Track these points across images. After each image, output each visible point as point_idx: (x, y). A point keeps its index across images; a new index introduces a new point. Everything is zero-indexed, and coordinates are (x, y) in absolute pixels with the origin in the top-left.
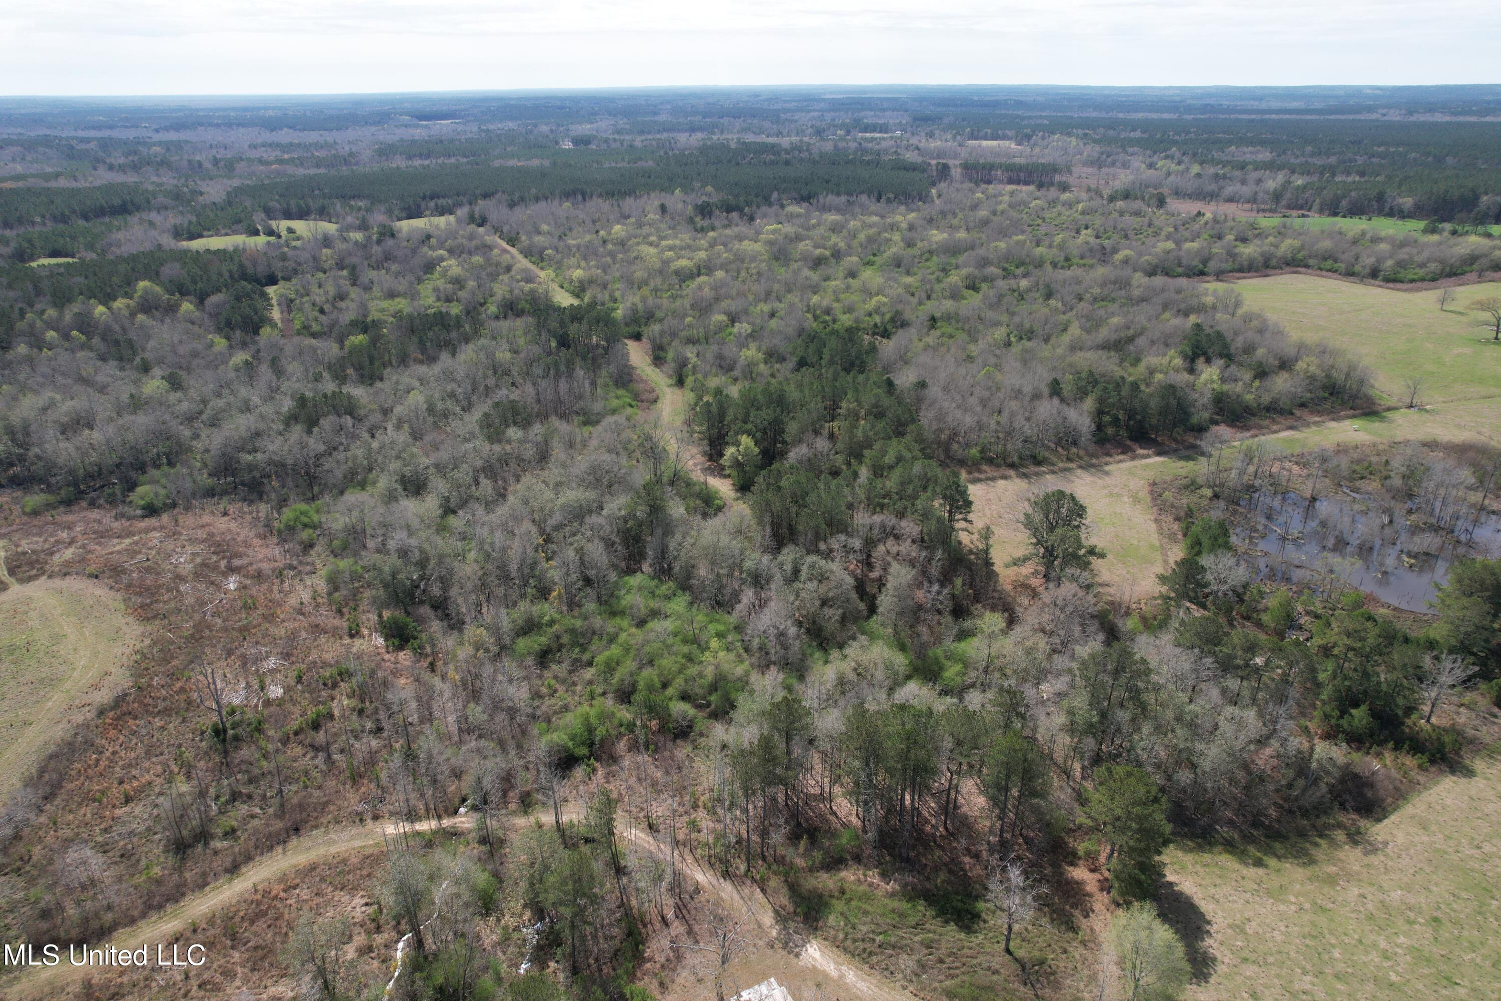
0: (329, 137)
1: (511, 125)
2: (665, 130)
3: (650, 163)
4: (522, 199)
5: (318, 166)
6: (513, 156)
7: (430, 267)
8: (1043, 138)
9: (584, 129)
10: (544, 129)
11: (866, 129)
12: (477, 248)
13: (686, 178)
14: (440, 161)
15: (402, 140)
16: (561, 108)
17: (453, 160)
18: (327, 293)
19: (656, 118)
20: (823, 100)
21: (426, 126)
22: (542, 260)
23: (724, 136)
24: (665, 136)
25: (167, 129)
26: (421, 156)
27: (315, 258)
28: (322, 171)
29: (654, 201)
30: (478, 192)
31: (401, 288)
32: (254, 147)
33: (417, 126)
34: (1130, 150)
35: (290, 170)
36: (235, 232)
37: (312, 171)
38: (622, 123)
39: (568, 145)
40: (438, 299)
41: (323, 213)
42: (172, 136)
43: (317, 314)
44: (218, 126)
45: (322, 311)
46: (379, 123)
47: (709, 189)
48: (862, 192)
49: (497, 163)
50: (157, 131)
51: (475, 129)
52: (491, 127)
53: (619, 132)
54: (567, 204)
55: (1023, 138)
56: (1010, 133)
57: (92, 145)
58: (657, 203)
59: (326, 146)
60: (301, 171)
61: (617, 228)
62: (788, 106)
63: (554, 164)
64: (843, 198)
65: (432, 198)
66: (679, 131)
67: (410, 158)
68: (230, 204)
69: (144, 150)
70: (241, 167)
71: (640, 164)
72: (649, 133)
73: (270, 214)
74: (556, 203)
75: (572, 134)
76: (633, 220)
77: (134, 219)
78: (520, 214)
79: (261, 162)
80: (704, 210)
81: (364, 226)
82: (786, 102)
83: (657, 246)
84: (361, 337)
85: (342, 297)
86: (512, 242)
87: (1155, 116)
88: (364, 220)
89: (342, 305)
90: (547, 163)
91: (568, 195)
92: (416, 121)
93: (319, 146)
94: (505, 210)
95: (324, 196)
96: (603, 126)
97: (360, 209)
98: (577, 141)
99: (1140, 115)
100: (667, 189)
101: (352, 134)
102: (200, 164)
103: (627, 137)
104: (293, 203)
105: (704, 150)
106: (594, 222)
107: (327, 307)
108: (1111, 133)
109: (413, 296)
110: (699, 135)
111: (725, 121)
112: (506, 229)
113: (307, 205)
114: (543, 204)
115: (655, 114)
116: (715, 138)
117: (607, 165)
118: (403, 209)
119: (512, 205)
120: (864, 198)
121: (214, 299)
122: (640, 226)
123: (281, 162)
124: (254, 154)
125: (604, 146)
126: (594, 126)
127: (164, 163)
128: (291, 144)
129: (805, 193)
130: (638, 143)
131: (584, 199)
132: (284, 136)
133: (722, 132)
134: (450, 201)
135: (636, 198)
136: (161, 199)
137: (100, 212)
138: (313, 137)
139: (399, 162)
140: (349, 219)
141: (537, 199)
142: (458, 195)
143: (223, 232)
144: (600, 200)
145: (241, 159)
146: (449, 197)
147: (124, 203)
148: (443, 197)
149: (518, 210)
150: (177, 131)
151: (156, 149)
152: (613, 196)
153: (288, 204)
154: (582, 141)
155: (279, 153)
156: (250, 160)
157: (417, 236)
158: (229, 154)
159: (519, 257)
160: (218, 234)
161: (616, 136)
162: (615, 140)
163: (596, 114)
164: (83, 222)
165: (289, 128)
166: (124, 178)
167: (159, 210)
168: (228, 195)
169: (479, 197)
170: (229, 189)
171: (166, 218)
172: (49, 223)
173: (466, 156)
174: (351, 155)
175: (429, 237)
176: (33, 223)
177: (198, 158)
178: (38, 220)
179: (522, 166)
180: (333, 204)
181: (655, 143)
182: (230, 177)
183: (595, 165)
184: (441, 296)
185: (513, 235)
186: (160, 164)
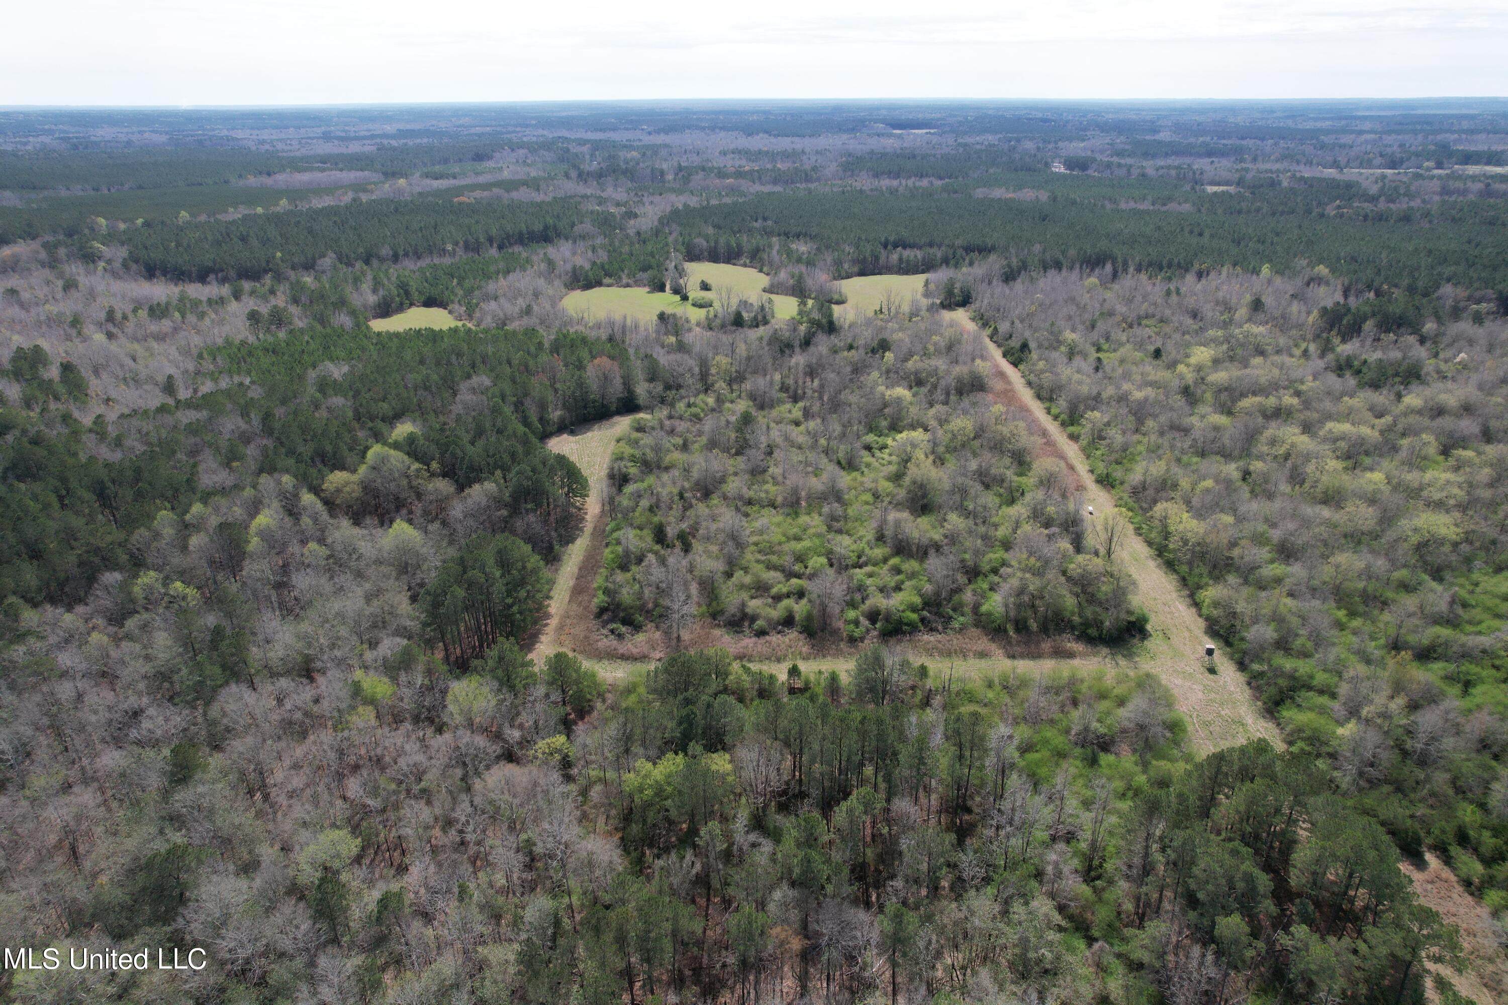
0: (798, 144)
1: (991, 138)
2: (1175, 153)
4: (1023, 265)
5: (775, 182)
6: (998, 183)
9: (1076, 148)
10: (1029, 145)
12: (961, 390)
13: (1262, 243)
14: (910, 183)
15: (872, 152)
16: (1045, 121)
17: (925, 183)
18: (688, 468)
19: (1158, 137)
21: (900, 136)
23: (1262, 166)
24: (1178, 161)
25: (658, 132)
26: (891, 174)
27: (703, 367)
28: (778, 189)
30: (958, 242)
32: (724, 153)
33: (890, 135)
35: (745, 185)
36: (638, 283)
37: (767, 189)
38: (1120, 141)
39: (1058, 168)
40: (880, 539)
41: (756, 258)
42: (659, 139)
43: (648, 539)
44: (703, 129)
45: (660, 535)
46: (853, 130)
47: (1318, 268)
49: (980, 193)
50: (650, 133)
51: (951, 142)
52: (969, 140)
53: (1120, 154)
54: (1093, 281)
57: (586, 149)
58: (1243, 296)
59: (792, 155)
60: (757, 188)
61: (1201, 353)
62: (1319, 124)
63: (1054, 199)
65: (896, 246)
66: (1194, 155)
67: (877, 175)
68: (657, 232)
69: (622, 154)
70: (698, 178)
71: (1172, 206)
72: (1157, 156)
73: (693, 256)
74: (1075, 276)
75: (1063, 153)
76: (1215, 332)
77: (540, 253)
78: (1023, 297)
79: (721, 174)
81: (799, 291)
82: (1316, 119)
85: (706, 490)
86: (1015, 356)
88: (800, 279)
90: (1044, 196)
91: (1093, 262)
92: (889, 130)
93: (786, 155)
94: (1001, 287)
95: (764, 232)
96: (1097, 146)
97: (799, 259)
98: (1070, 164)
100: (1245, 264)
101: (825, 141)
102: (662, 173)
103: (1131, 161)
104: (722, 240)
105: (1252, 188)
109: (834, 512)
110: (1227, 163)
111: (1249, 143)
112: (1002, 326)
113: (739, 246)
115: (1155, 131)
116: (1251, 167)
117: (1124, 206)
118: (854, 262)
119: (1009, 277)
121: (476, 493)
123: (739, 174)
124: (720, 162)
125: (1108, 174)
126: (1087, 144)
127: (630, 172)
128: (760, 152)
130: (1151, 172)
131: (1117, 275)
132: (758, 142)
133: (1255, 160)
134: (919, 254)
136: (587, 225)
138: (785, 144)
139: (864, 182)
140: (783, 273)
141: (1046, 267)
142: (931, 245)
143: (625, 280)
144: (1143, 277)
145: (704, 169)
146: (920, 248)
147: (546, 227)
148: (912, 246)
149: (1019, 286)
150: (667, 133)
151: (635, 154)
152: (1161, 268)
153: (716, 242)
154: (1076, 164)
155: (743, 162)
156: (711, 169)
157: (866, 337)
158: (696, 160)
159: (1026, 395)
160: (619, 284)
161: (1115, 159)
162: (1119, 165)
163: (1085, 130)
164: (493, 252)
165: (766, 132)
166: (582, 189)
167: (575, 242)
168: (660, 220)
169: (960, 252)
170: (668, 209)
171: (574, 253)
172: (460, 251)
173: (941, 178)
174: (815, 169)
175: (884, 346)
176: (443, 252)
177: (665, 166)
178: (449, 247)
179: (1012, 200)
180: (770, 246)
181: (1173, 172)
182: (679, 192)
183: (1108, 206)
184: (889, 532)
185: (1015, 343)
186: (625, 172)
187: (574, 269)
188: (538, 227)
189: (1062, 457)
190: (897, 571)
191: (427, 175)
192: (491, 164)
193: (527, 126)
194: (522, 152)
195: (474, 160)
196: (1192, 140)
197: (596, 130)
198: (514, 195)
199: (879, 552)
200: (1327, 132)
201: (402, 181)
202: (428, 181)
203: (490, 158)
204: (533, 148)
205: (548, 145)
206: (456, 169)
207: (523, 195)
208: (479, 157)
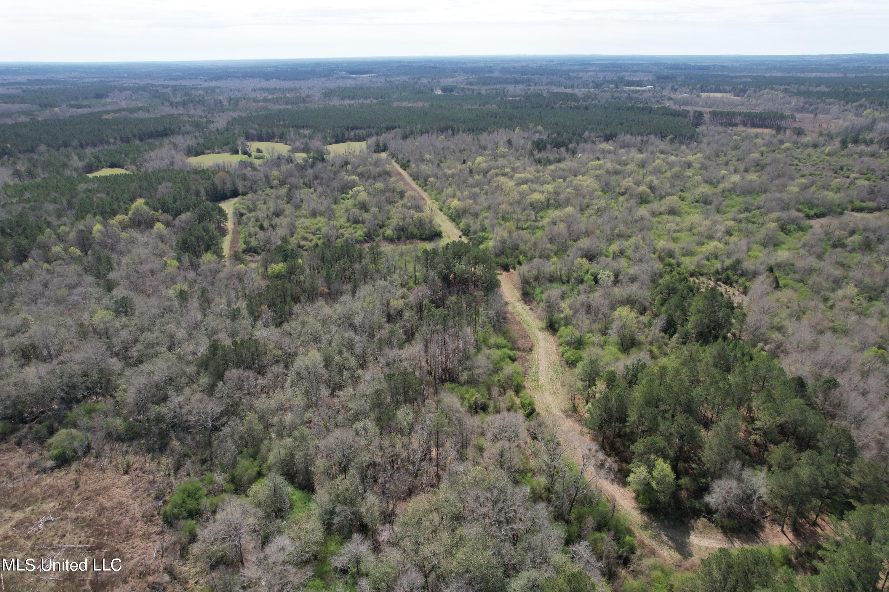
0: (297, 84)
1: (405, 78)
2: (498, 83)
3: (494, 106)
4: (412, 133)
5: (287, 104)
6: (405, 99)
7: (345, 188)
8: (755, 92)
9: (448, 81)
10: (424, 81)
11: (630, 83)
12: (380, 175)
13: (521, 118)
14: (360, 102)
15: (339, 87)
16: (435, 68)
17: (368, 101)
18: (268, 209)
19: (492, 75)
20: (594, 65)
21: (354, 78)
22: (426, 185)
23: (537, 88)
24: (498, 86)
25: (211, 79)
26: (349, 98)
27: (267, 177)
28: (289, 107)
29: (502, 136)
30: (383, 125)
31: (322, 208)
32: (254, 90)
33: (349, 78)
34: (828, 101)
35: (270, 106)
36: (224, 151)
37: (282, 107)
38: (472, 78)
39: (439, 92)
40: (348, 220)
41: (282, 138)
42: (213, 84)
43: (257, 229)
44: (239, 77)
45: (262, 228)
46: (327, 76)
47: (540, 128)
48: (650, 134)
49: (395, 104)
50: (206, 81)
51: (383, 80)
52: (393, 79)
53: (471, 84)
54: (442, 137)
55: (741, 92)
56: (728, 88)
57: (168, 90)
58: (505, 139)
59: (294, 90)
60: (277, 107)
61: (480, 159)
62: (572, 68)
63: (432, 105)
64: (639, 138)
65: (352, 129)
66: (507, 83)
67: (343, 99)
68: (227, 129)
69: (193, 92)
70: (242, 103)
71: (487, 107)
72: (489, 84)
73: (250, 138)
74: (434, 136)
75: (442, 84)
76: (489, 152)
77: (166, 141)
78: (410, 144)
79: (255, 100)
80: (540, 146)
81: (306, 149)
82: (571, 65)
83: (511, 178)
84: (281, 265)
85: (277, 214)
86: (405, 167)
87: (826, 75)
88: (307, 145)
89: (277, 220)
90: (427, 105)
91: (442, 130)
92: (349, 75)
93: (290, 90)
94: (401, 141)
95: (285, 126)
96: (460, 80)
97: (305, 136)
98: (444, 89)
99: (814, 75)
100: (510, 127)
101: (310, 83)
102: (221, 102)
103: (475, 87)
104: (264, 131)
105: (528, 97)
106: (461, 151)
107: (266, 224)
108: (803, 88)
109: (330, 215)
110: (522, 87)
111: (536, 77)
112: (400, 156)
113: (273, 133)
114: (425, 136)
115: (491, 72)
116: (532, 88)
117: (465, 107)
118: (333, 137)
119: (405, 137)
120: (652, 138)
121: (183, 217)
122: (495, 157)
123: (266, 100)
124: (253, 95)
125: (462, 93)
126: (454, 79)
127: (201, 102)
128: (275, 89)
129: (608, 132)
130: (483, 92)
131: (453, 134)
132: (274, 84)
133: (535, 85)
134: (364, 132)
135: (489, 133)
136: (188, 127)
137: (151, 135)
138: (289, 84)
139: (336, 102)
140: (298, 144)
141: (422, 133)
142: (370, 128)
143: (217, 151)
144: (465, 135)
145: (244, 99)
146: (364, 129)
147: (165, 129)
148: (360, 129)
149: (409, 141)
150: (216, 80)
151: (201, 92)
152: (473, 131)
153: (261, 131)
154: (447, 90)
155: (267, 94)
156: (249, 99)
157: (339, 161)
158: (239, 95)
159: (409, 180)
160: (213, 152)
161: (469, 86)
162: (468, 89)
163: (455, 72)
164: (138, 142)
165: (277, 78)
166: (175, 111)
167: (183, 135)
168: (228, 123)
169: (383, 130)
170: (230, 119)
171: (185, 141)
172: (119, 143)
173: (377, 99)
174: (308, 96)
175: (347, 163)
176: (109, 143)
177: (221, 98)
178: (112, 140)
179: (412, 107)
180: (289, 132)
181: (494, 92)
182: (234, 110)
183: (458, 107)
184: (351, 217)
185: (405, 161)
186: (199, 102)
187: (188, 147)
188: (160, 128)
189: (415, 190)
190: (355, 228)
191: (71, 106)
192: (109, 100)
193: (123, 78)
194: (127, 92)
195: (96, 98)
196: (508, 76)
197: (171, 79)
198: (135, 115)
199: (348, 224)
200: (573, 71)
201: (56, 110)
202: (74, 110)
203: (107, 96)
204: (135, 90)
205: (144, 88)
206: (87, 102)
207: (141, 115)
208: (99, 96)
